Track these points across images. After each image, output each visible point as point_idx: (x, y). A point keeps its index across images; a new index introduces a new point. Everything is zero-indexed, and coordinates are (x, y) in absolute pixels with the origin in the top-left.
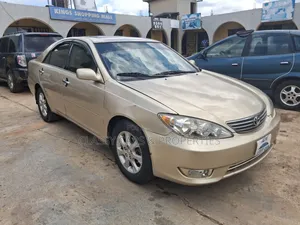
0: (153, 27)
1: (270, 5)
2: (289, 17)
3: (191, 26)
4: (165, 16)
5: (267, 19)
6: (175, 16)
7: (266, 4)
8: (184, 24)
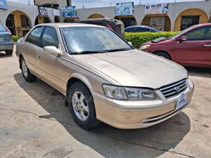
0: (40, 13)
1: (120, 5)
2: (131, 14)
3: (69, 15)
4: (48, 6)
6: (56, 6)
7: (118, 4)
8: (64, 13)
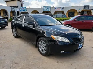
3: (23, 11)
5: (45, 10)
6: (17, 7)
8: (21, 10)
